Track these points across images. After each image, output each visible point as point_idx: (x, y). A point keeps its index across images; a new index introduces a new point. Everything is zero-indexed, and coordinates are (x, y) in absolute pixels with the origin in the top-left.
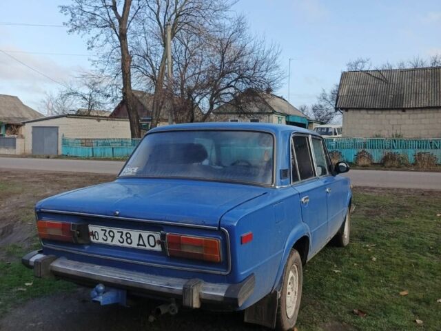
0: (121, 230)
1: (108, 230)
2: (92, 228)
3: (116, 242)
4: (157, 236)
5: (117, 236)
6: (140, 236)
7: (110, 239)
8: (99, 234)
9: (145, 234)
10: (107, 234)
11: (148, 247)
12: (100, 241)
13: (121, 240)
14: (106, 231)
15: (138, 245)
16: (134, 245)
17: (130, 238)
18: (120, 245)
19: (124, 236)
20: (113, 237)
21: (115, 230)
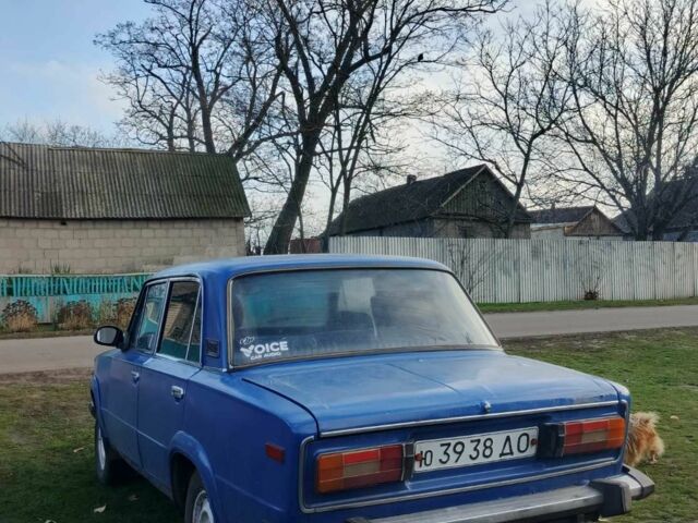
0: (476, 437)
1: (453, 443)
2: (421, 447)
3: (465, 461)
4: (533, 432)
5: (469, 449)
6: (508, 439)
7: (454, 457)
8: (434, 454)
9: (514, 434)
10: (450, 451)
11: (517, 455)
12: (435, 466)
13: (474, 455)
14: (449, 445)
15: (501, 455)
16: (495, 457)
17: (490, 447)
18: (472, 462)
19: (481, 448)
20: (460, 453)
21: (466, 440)
